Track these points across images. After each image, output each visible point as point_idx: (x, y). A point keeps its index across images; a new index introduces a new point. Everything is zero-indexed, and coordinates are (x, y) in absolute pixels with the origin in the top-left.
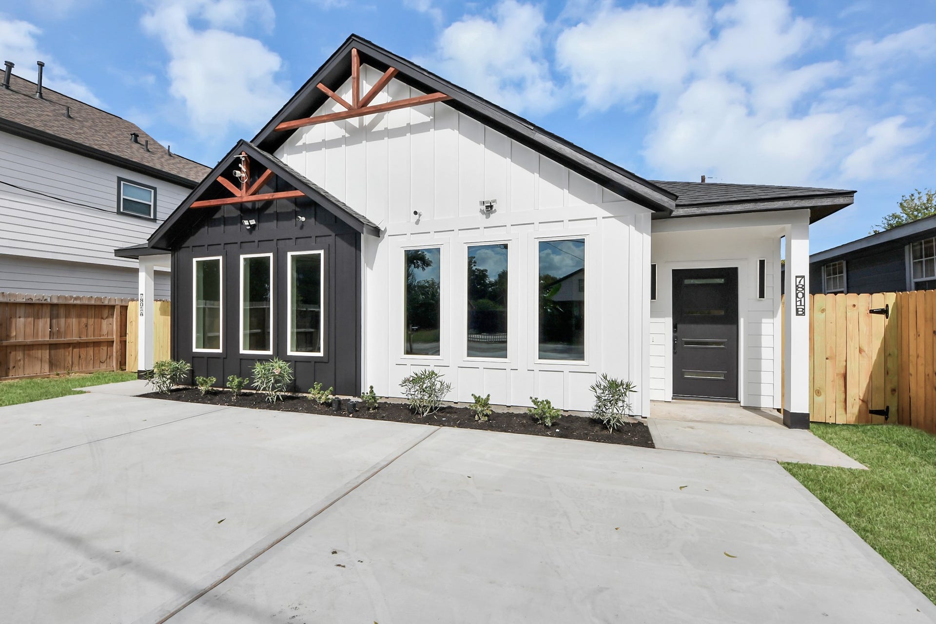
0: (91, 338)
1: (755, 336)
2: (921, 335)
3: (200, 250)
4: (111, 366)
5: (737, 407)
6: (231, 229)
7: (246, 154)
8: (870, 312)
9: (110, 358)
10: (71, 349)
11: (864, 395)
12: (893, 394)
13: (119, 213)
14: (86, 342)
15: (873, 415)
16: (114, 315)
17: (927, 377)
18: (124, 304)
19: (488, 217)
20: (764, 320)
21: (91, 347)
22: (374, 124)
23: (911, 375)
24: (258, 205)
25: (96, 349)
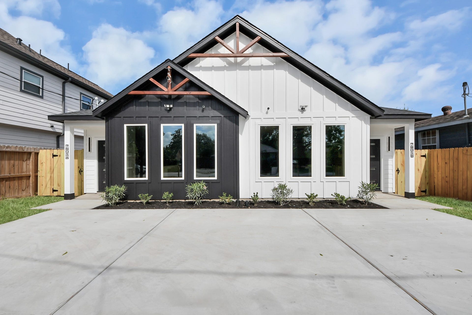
0: (17, 174)
1: (387, 165)
2: (439, 164)
3: (130, 119)
4: (29, 193)
5: (381, 193)
6: (154, 109)
7: (171, 67)
8: (421, 156)
9: (28, 187)
10: (4, 182)
11: (419, 186)
12: (427, 185)
13: (21, 91)
14: (14, 177)
15: (422, 193)
16: (30, 158)
17: (442, 178)
18: (36, 151)
19: (302, 113)
20: (389, 159)
21: (16, 180)
22: (242, 62)
23: (435, 178)
24: (173, 97)
25: (20, 181)
